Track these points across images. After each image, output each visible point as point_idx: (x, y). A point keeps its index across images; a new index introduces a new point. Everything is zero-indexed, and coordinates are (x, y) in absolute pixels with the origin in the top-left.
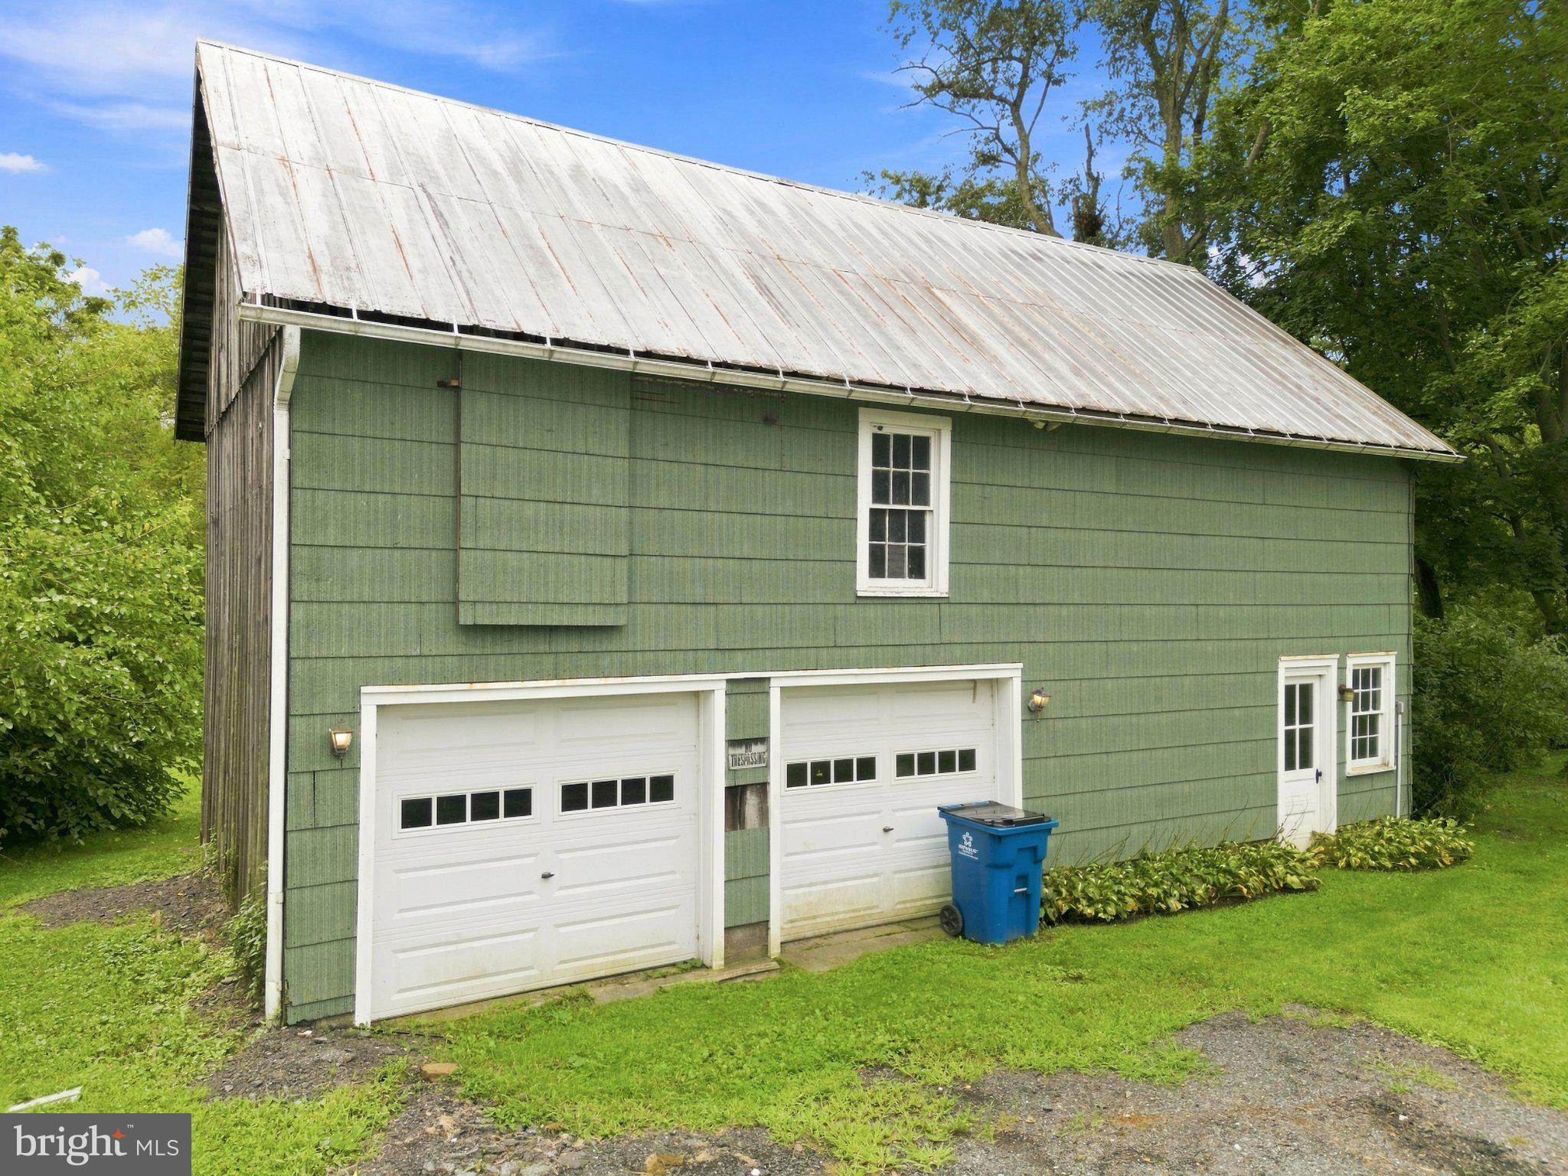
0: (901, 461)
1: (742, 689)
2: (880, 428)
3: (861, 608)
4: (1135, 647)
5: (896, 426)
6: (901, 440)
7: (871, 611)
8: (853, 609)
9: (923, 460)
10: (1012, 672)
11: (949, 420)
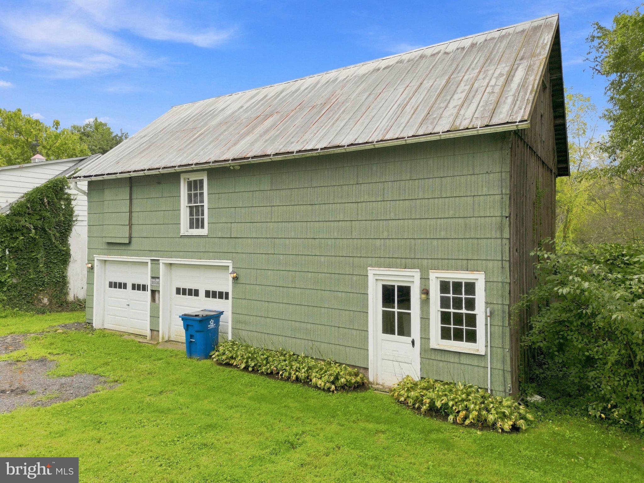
0: (196, 189)
1: (154, 262)
2: (188, 179)
3: (183, 239)
4: (281, 257)
5: (193, 177)
6: (195, 181)
7: (186, 240)
8: (181, 239)
9: (202, 187)
10: (229, 263)
11: (206, 172)
